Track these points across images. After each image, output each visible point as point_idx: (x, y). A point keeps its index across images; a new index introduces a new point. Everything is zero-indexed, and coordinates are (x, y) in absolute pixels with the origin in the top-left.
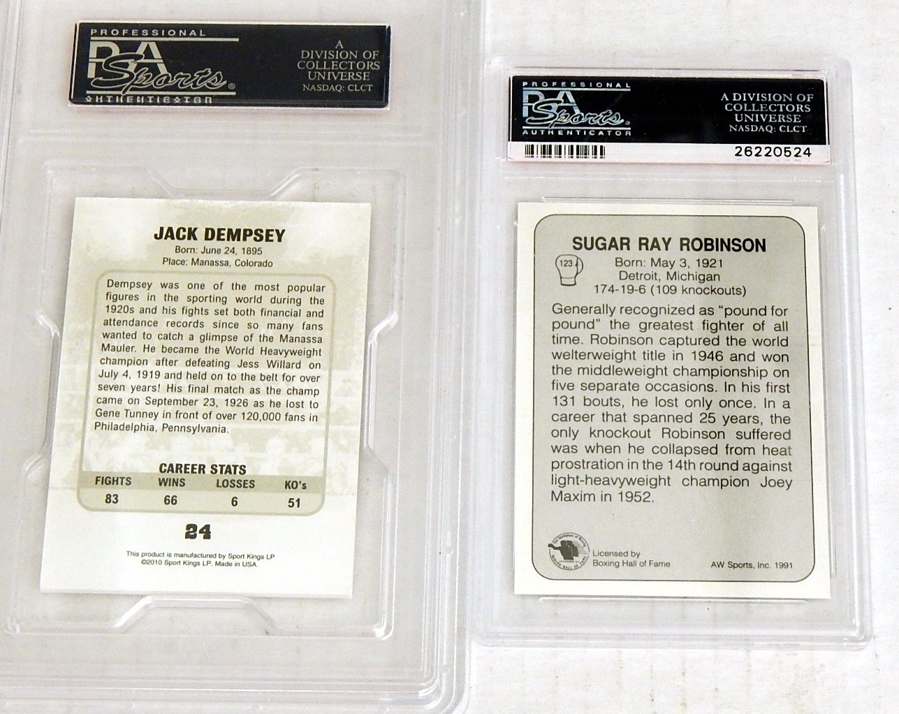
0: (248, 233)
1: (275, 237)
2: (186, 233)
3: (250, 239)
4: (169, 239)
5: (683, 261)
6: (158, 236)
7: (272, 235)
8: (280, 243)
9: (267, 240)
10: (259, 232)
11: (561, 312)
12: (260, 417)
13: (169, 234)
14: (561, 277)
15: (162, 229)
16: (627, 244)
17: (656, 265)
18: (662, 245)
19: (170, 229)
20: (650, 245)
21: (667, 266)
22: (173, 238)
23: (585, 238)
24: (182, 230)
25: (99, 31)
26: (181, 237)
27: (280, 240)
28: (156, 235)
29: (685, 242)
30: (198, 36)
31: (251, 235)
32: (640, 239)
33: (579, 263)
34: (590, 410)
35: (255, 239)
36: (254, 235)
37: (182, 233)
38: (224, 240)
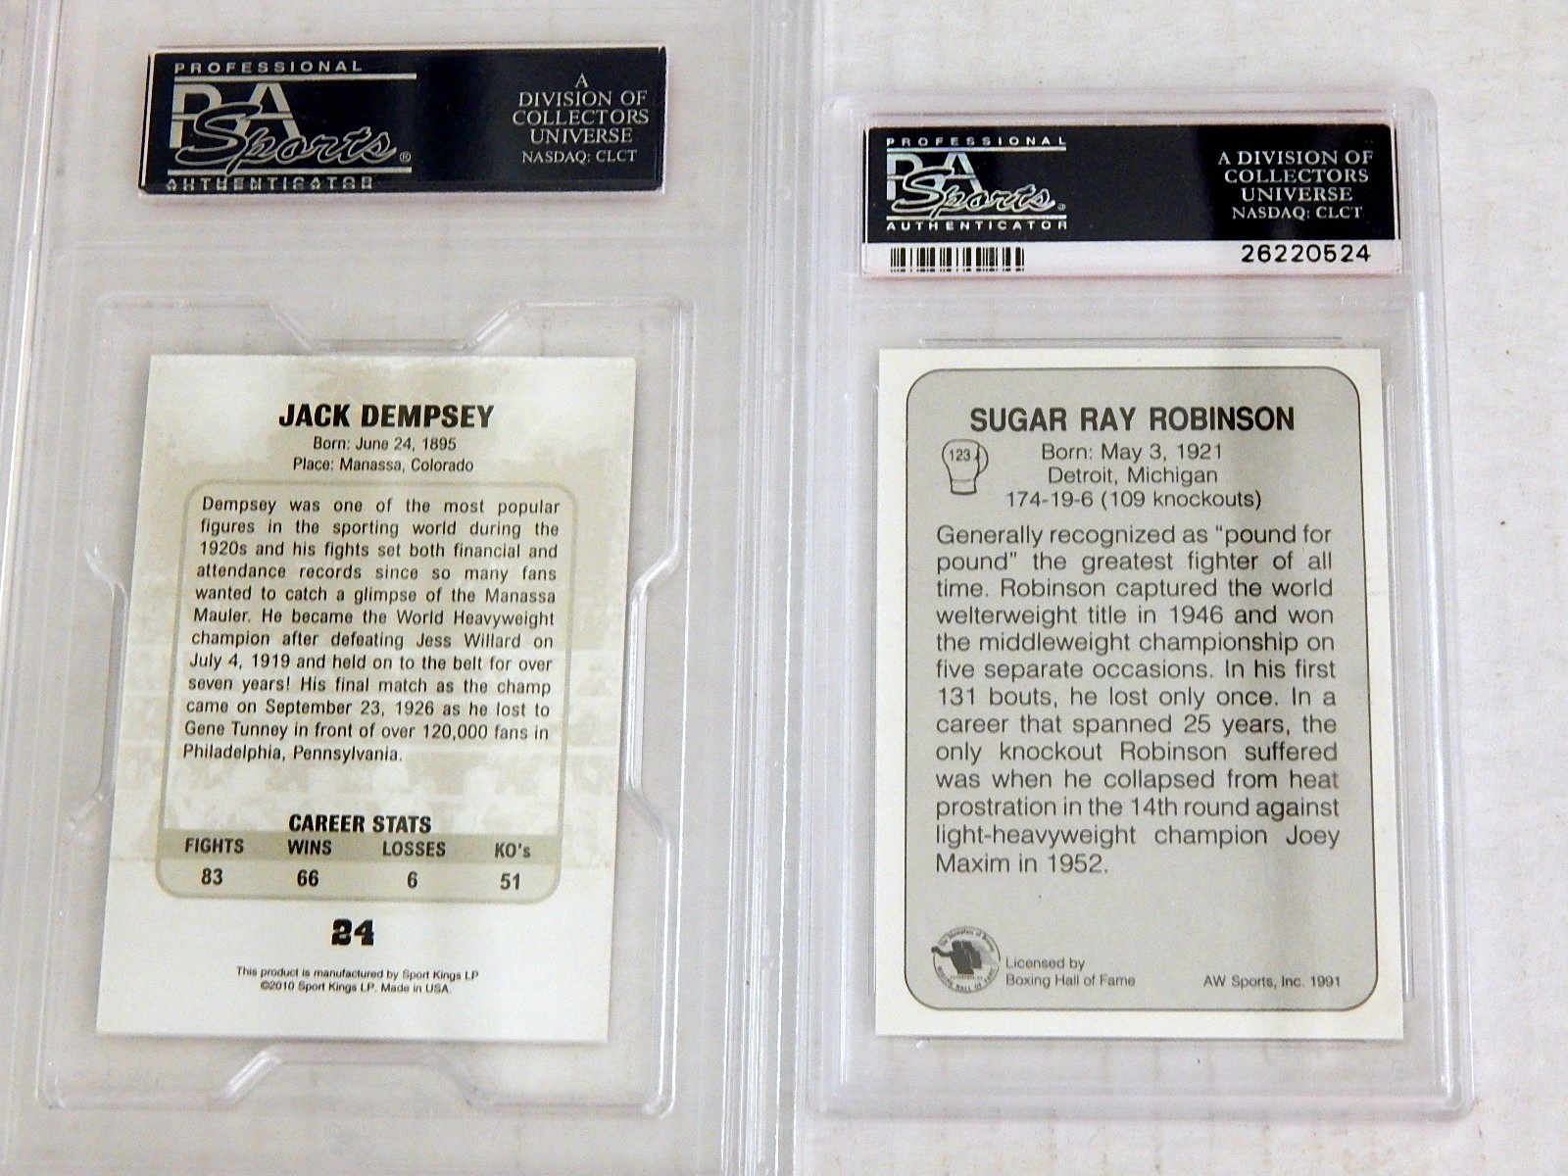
0: (433, 412)
1: (477, 419)
2: (331, 415)
3: (436, 423)
4: (303, 424)
5: (1156, 448)
6: (286, 420)
7: (472, 416)
8: (484, 429)
9: (464, 424)
10: (450, 411)
11: (952, 540)
12: (454, 733)
13: (304, 417)
14: (951, 480)
15: (291, 408)
16: (1062, 420)
17: (1110, 457)
18: (1120, 421)
19: (305, 408)
20: (1099, 420)
21: (1129, 457)
22: (309, 423)
23: (992, 411)
24: (324, 409)
25: (188, 67)
26: (323, 421)
27: (485, 424)
28: (282, 419)
29: (1158, 414)
30: (350, 71)
31: (437, 415)
32: (1084, 411)
33: (981, 456)
34: (1000, 712)
35: (444, 423)
36: (442, 416)
37: (324, 415)
38: (393, 425)
